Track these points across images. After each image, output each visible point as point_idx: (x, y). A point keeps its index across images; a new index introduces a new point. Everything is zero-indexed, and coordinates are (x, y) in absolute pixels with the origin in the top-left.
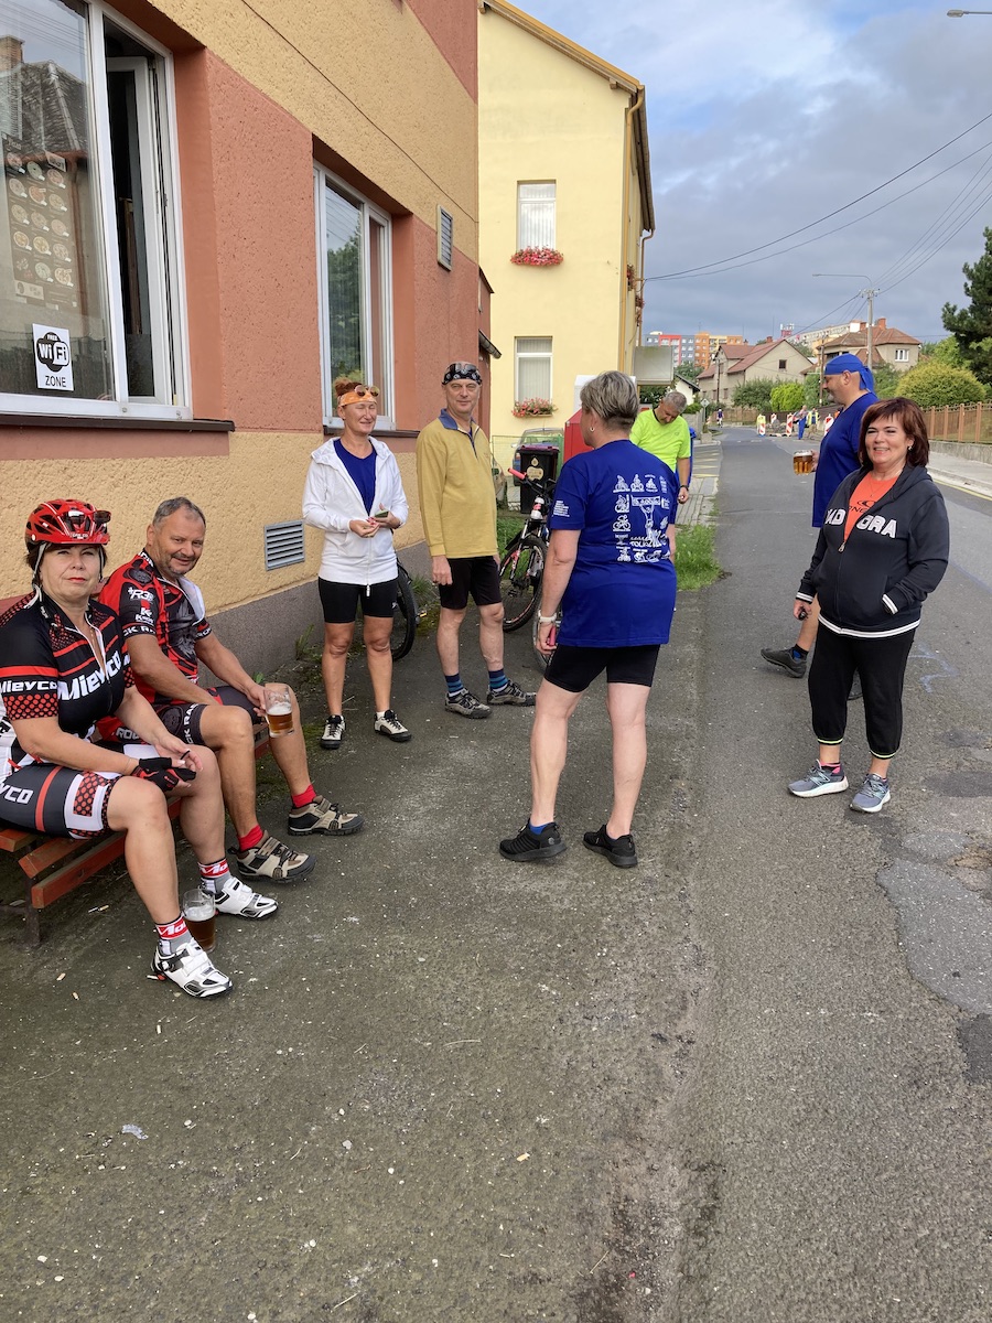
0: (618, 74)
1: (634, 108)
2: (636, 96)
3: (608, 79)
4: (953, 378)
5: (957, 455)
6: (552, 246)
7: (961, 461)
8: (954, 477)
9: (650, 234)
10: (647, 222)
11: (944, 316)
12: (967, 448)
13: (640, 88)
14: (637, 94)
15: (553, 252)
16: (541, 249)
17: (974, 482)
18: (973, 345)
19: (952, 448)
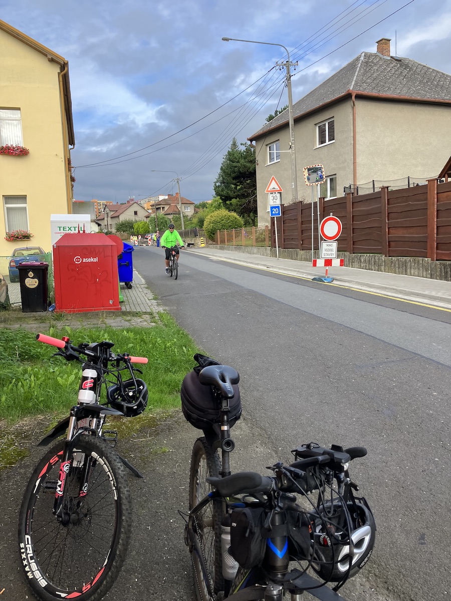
0: (52, 53)
1: (63, 73)
2: (64, 66)
3: (46, 55)
4: (230, 216)
5: (244, 252)
6: (22, 145)
7: (248, 255)
8: (258, 264)
9: (72, 147)
10: (71, 141)
11: (215, 189)
12: (249, 249)
13: (66, 62)
14: (64, 65)
15: (23, 148)
16: (14, 146)
17: (272, 267)
18: (228, 202)
19: (240, 249)
